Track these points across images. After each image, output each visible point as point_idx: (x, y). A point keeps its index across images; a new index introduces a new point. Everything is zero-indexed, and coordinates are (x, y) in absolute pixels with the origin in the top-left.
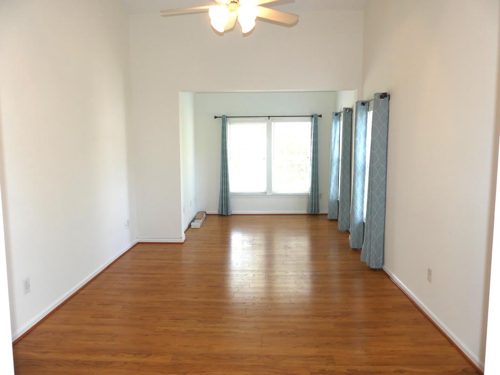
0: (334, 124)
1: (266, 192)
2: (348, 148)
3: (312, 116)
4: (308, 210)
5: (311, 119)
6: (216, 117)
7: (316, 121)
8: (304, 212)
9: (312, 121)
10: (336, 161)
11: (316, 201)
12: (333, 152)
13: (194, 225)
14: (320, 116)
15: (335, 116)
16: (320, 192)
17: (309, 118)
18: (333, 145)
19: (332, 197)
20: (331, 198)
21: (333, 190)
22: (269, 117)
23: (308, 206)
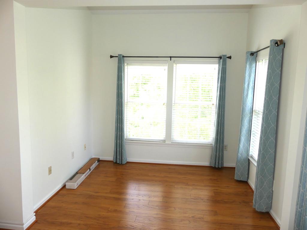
0: (248, 66)
1: (165, 141)
2: (275, 98)
3: (220, 58)
4: (210, 163)
5: (219, 60)
6: (111, 57)
7: (224, 64)
8: (207, 164)
9: (219, 63)
10: (249, 111)
11: (220, 154)
12: (246, 101)
13: (69, 185)
14: (230, 58)
15: (250, 56)
16: (225, 143)
17: (217, 60)
18: (245, 91)
19: (241, 154)
20: (239, 155)
21: (243, 146)
22: (171, 57)
23: (211, 158)
